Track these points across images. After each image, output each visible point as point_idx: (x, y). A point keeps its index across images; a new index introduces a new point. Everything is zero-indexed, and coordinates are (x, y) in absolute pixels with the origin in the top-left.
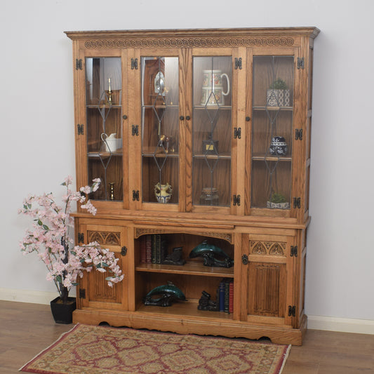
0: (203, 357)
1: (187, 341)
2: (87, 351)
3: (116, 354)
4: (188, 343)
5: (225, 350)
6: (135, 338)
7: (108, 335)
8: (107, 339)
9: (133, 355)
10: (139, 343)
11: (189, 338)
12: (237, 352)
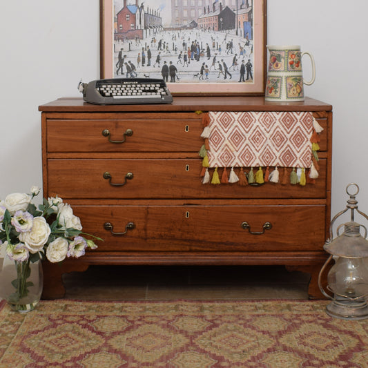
0: (264, 332)
1: (211, 311)
2: (48, 345)
3: (106, 345)
4: (217, 313)
5: (287, 317)
6: (117, 313)
7: (67, 313)
8: (69, 319)
9: (138, 342)
10: (132, 322)
11: (211, 307)
12: (310, 318)
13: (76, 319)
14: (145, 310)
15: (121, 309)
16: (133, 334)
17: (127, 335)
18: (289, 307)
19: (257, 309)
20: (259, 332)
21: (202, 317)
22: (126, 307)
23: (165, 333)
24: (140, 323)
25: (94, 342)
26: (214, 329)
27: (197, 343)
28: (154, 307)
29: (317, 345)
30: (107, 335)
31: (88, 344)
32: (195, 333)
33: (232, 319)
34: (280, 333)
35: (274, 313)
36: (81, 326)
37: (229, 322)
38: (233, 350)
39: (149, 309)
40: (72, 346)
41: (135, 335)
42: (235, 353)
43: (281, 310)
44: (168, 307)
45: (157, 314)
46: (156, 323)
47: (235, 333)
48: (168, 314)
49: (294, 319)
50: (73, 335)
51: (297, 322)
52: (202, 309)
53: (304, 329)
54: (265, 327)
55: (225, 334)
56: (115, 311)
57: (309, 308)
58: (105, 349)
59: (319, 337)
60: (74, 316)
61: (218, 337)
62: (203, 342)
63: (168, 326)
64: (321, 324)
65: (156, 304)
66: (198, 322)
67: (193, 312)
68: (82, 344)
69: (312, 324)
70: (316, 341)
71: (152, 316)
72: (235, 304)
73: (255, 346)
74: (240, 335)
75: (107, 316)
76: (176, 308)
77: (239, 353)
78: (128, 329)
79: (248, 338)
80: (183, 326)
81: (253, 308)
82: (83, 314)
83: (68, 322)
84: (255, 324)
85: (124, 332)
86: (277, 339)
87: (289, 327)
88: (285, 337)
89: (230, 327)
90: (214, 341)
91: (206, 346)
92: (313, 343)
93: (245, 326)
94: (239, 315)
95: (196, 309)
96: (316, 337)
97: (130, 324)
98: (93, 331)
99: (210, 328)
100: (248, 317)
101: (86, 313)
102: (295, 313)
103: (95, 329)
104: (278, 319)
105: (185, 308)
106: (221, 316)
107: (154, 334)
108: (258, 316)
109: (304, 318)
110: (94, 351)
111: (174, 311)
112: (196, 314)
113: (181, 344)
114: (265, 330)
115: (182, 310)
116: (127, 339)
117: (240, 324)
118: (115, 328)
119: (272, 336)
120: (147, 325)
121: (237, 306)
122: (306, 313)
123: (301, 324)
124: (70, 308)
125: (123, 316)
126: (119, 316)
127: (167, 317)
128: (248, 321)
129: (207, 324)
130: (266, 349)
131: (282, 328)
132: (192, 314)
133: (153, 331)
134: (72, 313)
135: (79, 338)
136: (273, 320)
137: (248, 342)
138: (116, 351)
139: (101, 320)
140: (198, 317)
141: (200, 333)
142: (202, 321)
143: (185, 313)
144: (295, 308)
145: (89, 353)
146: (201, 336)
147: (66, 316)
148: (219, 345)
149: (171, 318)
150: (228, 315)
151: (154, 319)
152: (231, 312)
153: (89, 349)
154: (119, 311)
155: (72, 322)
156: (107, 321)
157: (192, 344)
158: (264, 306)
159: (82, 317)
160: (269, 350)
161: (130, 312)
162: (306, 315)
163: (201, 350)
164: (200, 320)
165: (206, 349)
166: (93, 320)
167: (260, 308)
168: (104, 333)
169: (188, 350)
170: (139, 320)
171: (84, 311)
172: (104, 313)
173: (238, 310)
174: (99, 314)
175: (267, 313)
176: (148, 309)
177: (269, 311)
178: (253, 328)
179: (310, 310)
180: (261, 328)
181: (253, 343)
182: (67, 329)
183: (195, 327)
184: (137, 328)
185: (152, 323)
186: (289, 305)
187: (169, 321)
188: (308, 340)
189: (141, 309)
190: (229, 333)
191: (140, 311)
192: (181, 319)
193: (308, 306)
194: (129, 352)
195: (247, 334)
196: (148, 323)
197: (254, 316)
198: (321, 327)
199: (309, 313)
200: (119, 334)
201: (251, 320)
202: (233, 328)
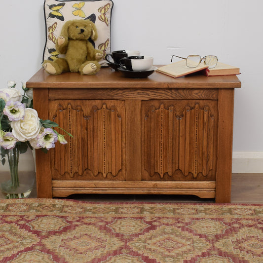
13: (15, 219)
14: (85, 210)
15: (61, 209)
16: (69, 235)
17: (63, 236)
18: (230, 211)
19: (197, 211)
20: (196, 235)
21: (141, 218)
22: (67, 206)
23: (101, 235)
24: (78, 223)
25: (29, 241)
26: (151, 231)
27: (131, 246)
28: (95, 208)
29: (253, 249)
30: (44, 234)
31: (22, 244)
32: (131, 236)
33: (171, 221)
34: (217, 237)
35: (214, 217)
36: (19, 227)
37: (167, 225)
38: (167, 253)
39: (90, 210)
40: (7, 247)
41: (70, 237)
42: (168, 256)
43: (222, 214)
44: (108, 208)
45: (96, 215)
46: (94, 224)
47: (172, 236)
48: (107, 215)
49: (234, 223)
50: (9, 236)
51: (236, 225)
52: (142, 210)
53: (243, 233)
54: (203, 231)
55: (161, 237)
56: (55, 211)
57: (251, 212)
58: (38, 247)
59: (257, 242)
60: (14, 216)
61: (154, 241)
62: (137, 244)
63: (105, 228)
64: (261, 228)
65: (97, 205)
66: (136, 224)
67: (133, 213)
68: (16, 244)
69: (252, 229)
70: (253, 246)
71: (91, 217)
72: (176, 206)
73: (190, 250)
74: (176, 238)
75: (46, 215)
76: (116, 211)
77: (172, 257)
78: (66, 229)
79: (184, 241)
80: (120, 229)
81: (193, 211)
82: (23, 214)
83: (7, 222)
84: (193, 227)
85: (60, 232)
86: (213, 243)
87: (227, 232)
88: (222, 241)
89: (168, 229)
90: (149, 244)
91: (139, 249)
92: (249, 248)
93: (183, 230)
94: (178, 218)
95: (137, 210)
96: (254, 241)
97: (68, 224)
98: (30, 231)
99: (148, 230)
100: (187, 221)
101: (27, 213)
102: (236, 217)
103: (31, 229)
104: (218, 223)
105: (124, 211)
106: (159, 218)
107: (90, 236)
108: (197, 219)
109: (244, 222)
110: (27, 250)
111: (114, 213)
112: (136, 216)
113: (115, 248)
114: (203, 233)
115: (122, 212)
116: (62, 240)
117: (179, 227)
118: (52, 227)
119: (209, 240)
120: (85, 226)
121: (178, 209)
122: (247, 217)
123: (240, 228)
124: (10, 208)
125: (62, 217)
126: (58, 216)
127: (106, 219)
128: (187, 224)
129: (145, 226)
130: (200, 254)
131: (219, 232)
132: (131, 216)
133: (89, 233)
134: (13, 213)
135: (14, 238)
136: (212, 224)
137: (183, 245)
138: (48, 252)
139: (40, 220)
140: (137, 218)
141: (137, 235)
142: (141, 222)
143: (124, 215)
144: (236, 212)
145: (21, 252)
146: (137, 238)
147: (6, 216)
148: (153, 247)
149: (109, 220)
150: (168, 218)
151: (93, 221)
152: (171, 215)
153: (22, 249)
154: (59, 211)
155: (12, 222)
156: (45, 220)
157: (126, 247)
158: (206, 209)
159: (21, 216)
160: (204, 255)
161: (70, 213)
162: (247, 219)
163: (134, 252)
164: (139, 222)
165: (139, 252)
166: (32, 220)
167: (201, 211)
168: (40, 232)
169: (121, 253)
170: (78, 221)
171: (25, 211)
172: (44, 213)
173: (178, 213)
174: (38, 213)
175: (207, 216)
176: (88, 210)
177: (210, 214)
178: (191, 231)
179: (252, 214)
180: (199, 232)
181: (189, 247)
182: (4, 229)
183: (133, 229)
184: (74, 229)
185: (90, 224)
186: (230, 209)
187: (107, 223)
188: (244, 245)
189: (81, 210)
190: (166, 236)
191: (80, 212)
192: (119, 221)
193: (250, 209)
194: (62, 254)
195: (184, 238)
196: (86, 224)
197: (193, 219)
198: (260, 231)
199: (250, 217)
200: (55, 234)
201: (190, 223)
202: (171, 231)
